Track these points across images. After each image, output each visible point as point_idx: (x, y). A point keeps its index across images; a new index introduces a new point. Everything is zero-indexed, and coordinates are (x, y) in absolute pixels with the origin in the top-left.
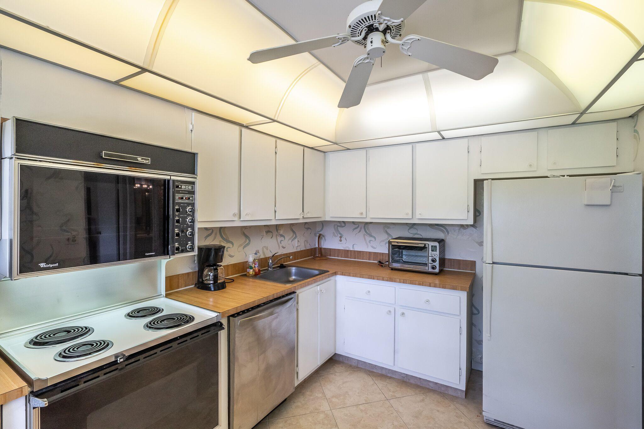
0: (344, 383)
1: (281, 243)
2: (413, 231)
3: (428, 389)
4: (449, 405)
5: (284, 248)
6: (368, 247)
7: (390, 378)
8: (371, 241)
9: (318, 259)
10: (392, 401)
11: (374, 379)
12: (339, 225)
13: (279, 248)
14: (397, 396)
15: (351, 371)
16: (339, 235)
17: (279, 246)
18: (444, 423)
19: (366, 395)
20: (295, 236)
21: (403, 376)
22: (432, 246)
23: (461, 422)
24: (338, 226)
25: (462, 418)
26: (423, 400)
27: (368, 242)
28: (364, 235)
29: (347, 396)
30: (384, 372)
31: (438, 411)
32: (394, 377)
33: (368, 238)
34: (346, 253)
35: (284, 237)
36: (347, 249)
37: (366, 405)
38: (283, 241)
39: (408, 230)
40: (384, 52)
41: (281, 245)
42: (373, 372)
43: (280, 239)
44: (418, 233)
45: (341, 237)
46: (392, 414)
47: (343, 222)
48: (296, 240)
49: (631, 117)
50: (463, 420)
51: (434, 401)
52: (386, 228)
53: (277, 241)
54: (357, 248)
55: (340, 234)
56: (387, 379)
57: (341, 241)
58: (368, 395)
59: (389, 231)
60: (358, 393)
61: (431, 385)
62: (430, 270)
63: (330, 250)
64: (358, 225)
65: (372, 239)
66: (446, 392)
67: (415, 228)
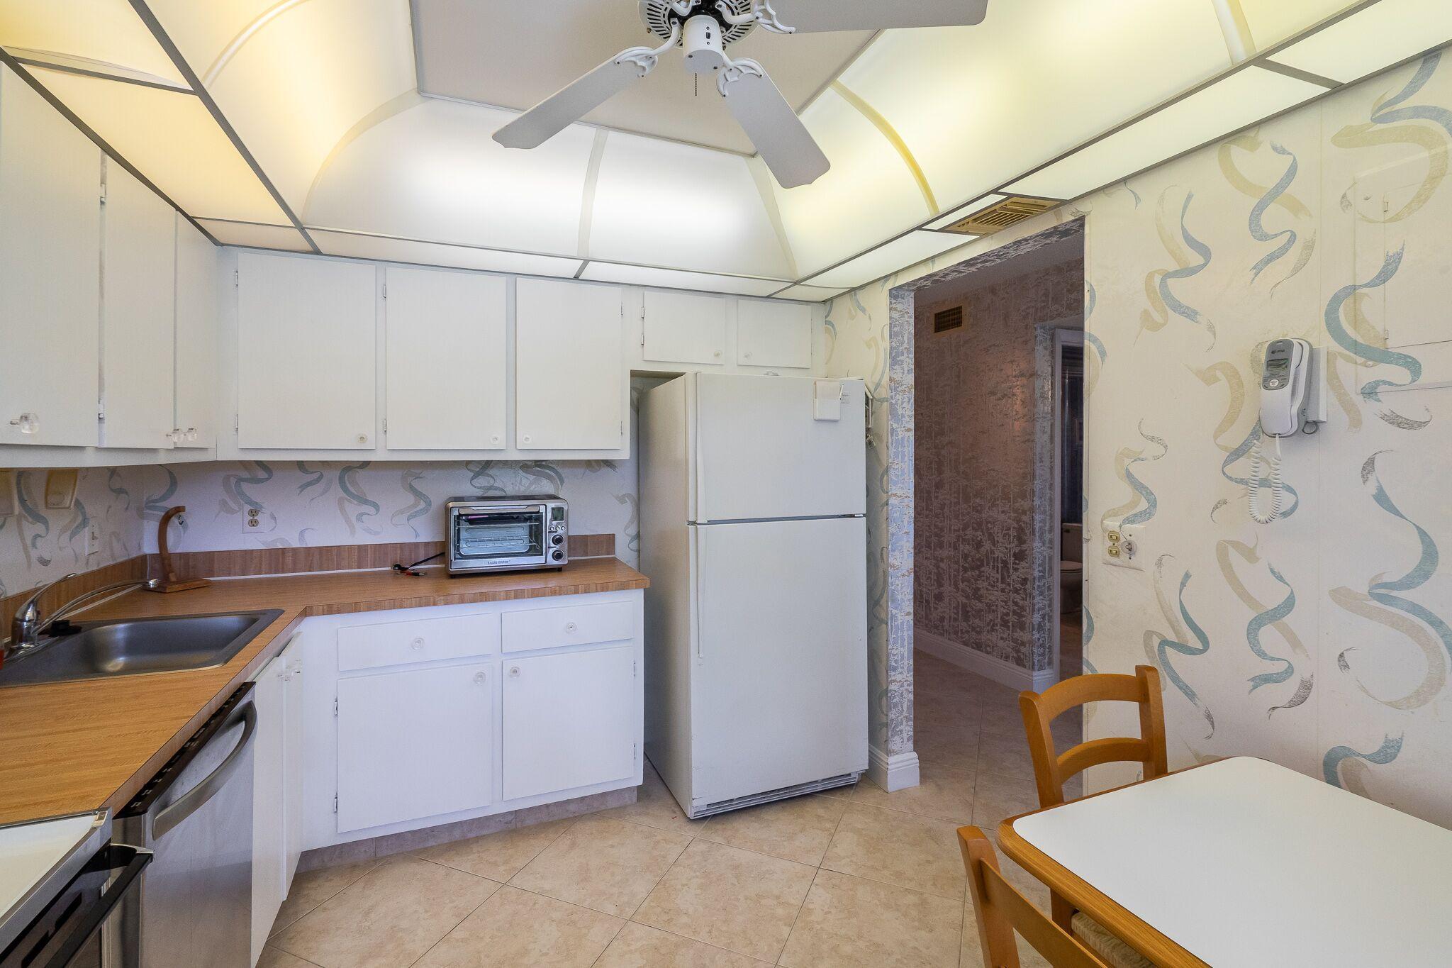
0: (367, 913)
1: (34, 545)
2: (482, 481)
3: (568, 819)
4: (621, 826)
5: (45, 562)
6: (353, 532)
7: (477, 839)
8: (362, 514)
9: (177, 587)
10: (516, 881)
11: (441, 861)
12: (245, 475)
13: (29, 565)
14: (519, 864)
15: (367, 876)
16: (248, 508)
17: (28, 557)
18: (637, 859)
19: (451, 905)
20: (80, 519)
21: (510, 818)
22: (553, 509)
23: (658, 842)
24: (240, 480)
25: (656, 836)
26: (573, 845)
27: (353, 519)
28: (341, 501)
29: (400, 934)
30: (457, 834)
31: (612, 846)
32: (485, 832)
33: (353, 509)
34: (277, 558)
35: (45, 521)
36: (280, 546)
37: (466, 923)
38: (40, 536)
39: (472, 479)
40: (715, 68)
41: (35, 554)
42: (426, 848)
43: (31, 529)
44: (496, 485)
45: (253, 513)
46: (535, 904)
47: (259, 463)
48: (86, 532)
49: (824, 302)
50: (659, 837)
51: (592, 834)
52: (410, 479)
53: (23, 539)
54: (317, 539)
55: (250, 502)
56: (471, 846)
57: (253, 523)
58: (453, 902)
59: (418, 485)
60: (426, 911)
61: (572, 807)
62: (552, 562)
63: (210, 555)
64: (316, 476)
65: (372, 510)
66: (603, 807)
67: (489, 476)
